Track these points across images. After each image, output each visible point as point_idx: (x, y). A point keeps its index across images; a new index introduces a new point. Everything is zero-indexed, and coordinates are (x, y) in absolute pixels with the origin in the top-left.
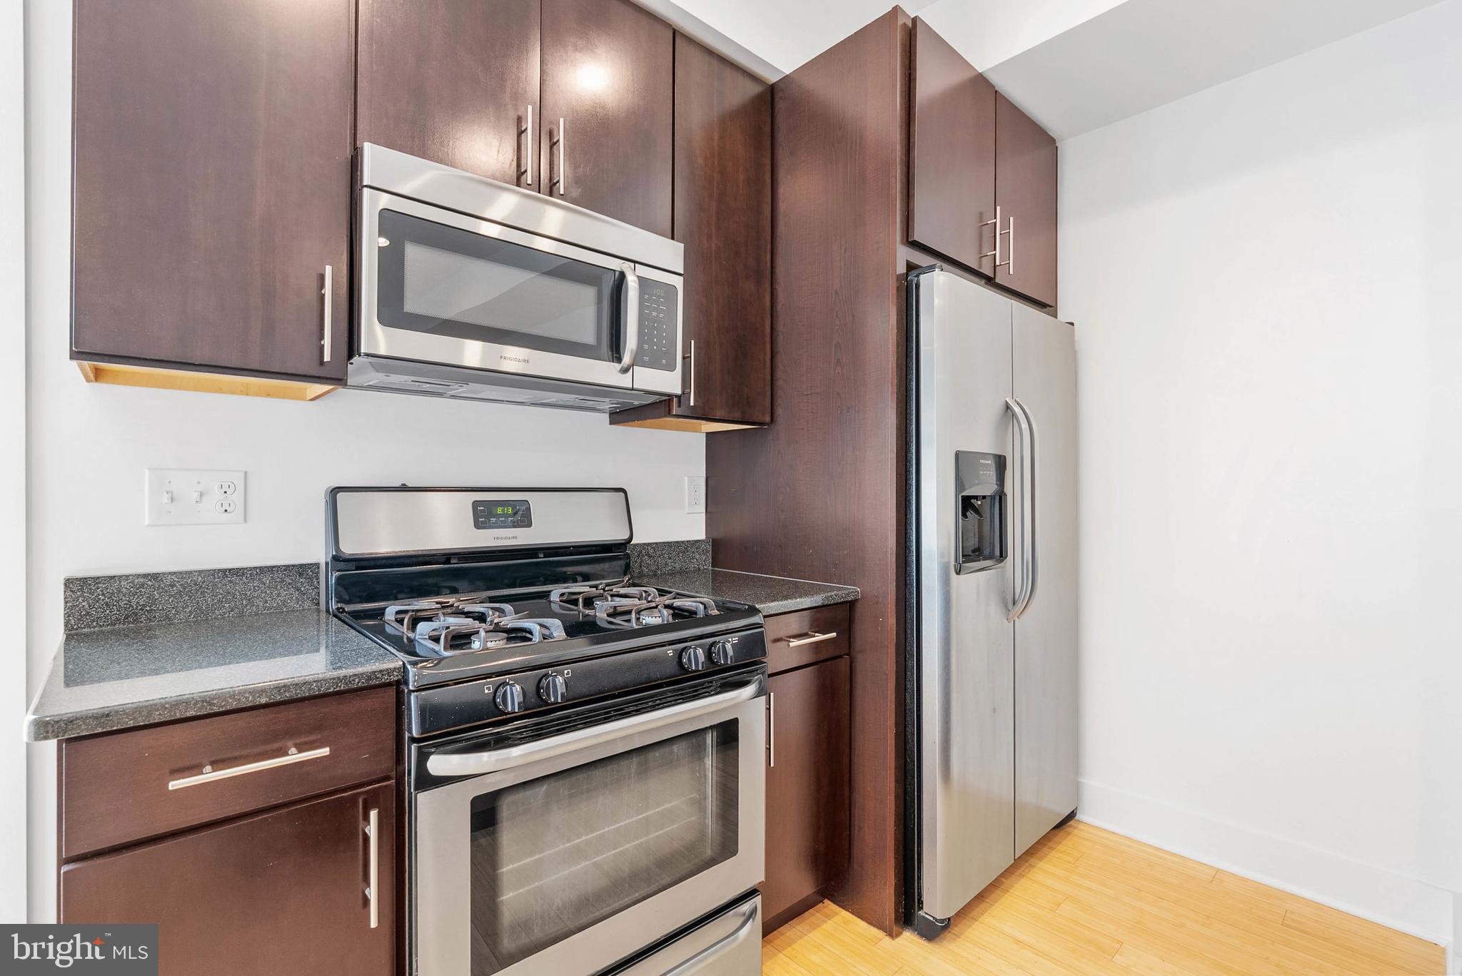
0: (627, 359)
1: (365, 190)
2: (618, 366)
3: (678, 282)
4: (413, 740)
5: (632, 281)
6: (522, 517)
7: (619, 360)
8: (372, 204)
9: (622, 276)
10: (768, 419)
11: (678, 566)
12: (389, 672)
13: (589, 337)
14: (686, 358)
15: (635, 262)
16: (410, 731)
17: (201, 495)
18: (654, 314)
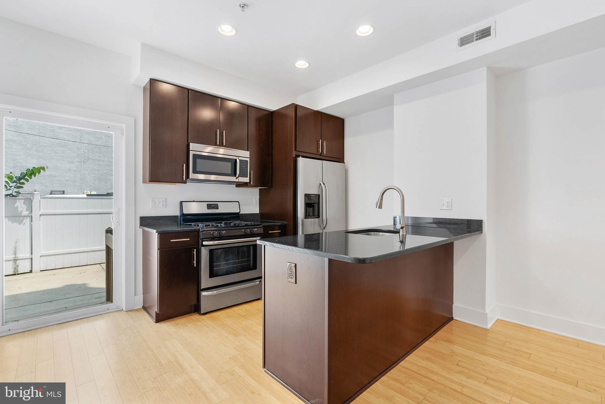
0: (237, 176)
1: (190, 151)
2: (235, 177)
3: (248, 159)
4: (201, 239)
5: (238, 161)
6: (216, 207)
7: (236, 176)
8: (191, 153)
9: (236, 160)
10: (271, 186)
11: (252, 219)
12: (197, 229)
13: (230, 172)
14: (250, 174)
15: (239, 157)
16: (200, 238)
17: (159, 203)
18: (243, 166)
